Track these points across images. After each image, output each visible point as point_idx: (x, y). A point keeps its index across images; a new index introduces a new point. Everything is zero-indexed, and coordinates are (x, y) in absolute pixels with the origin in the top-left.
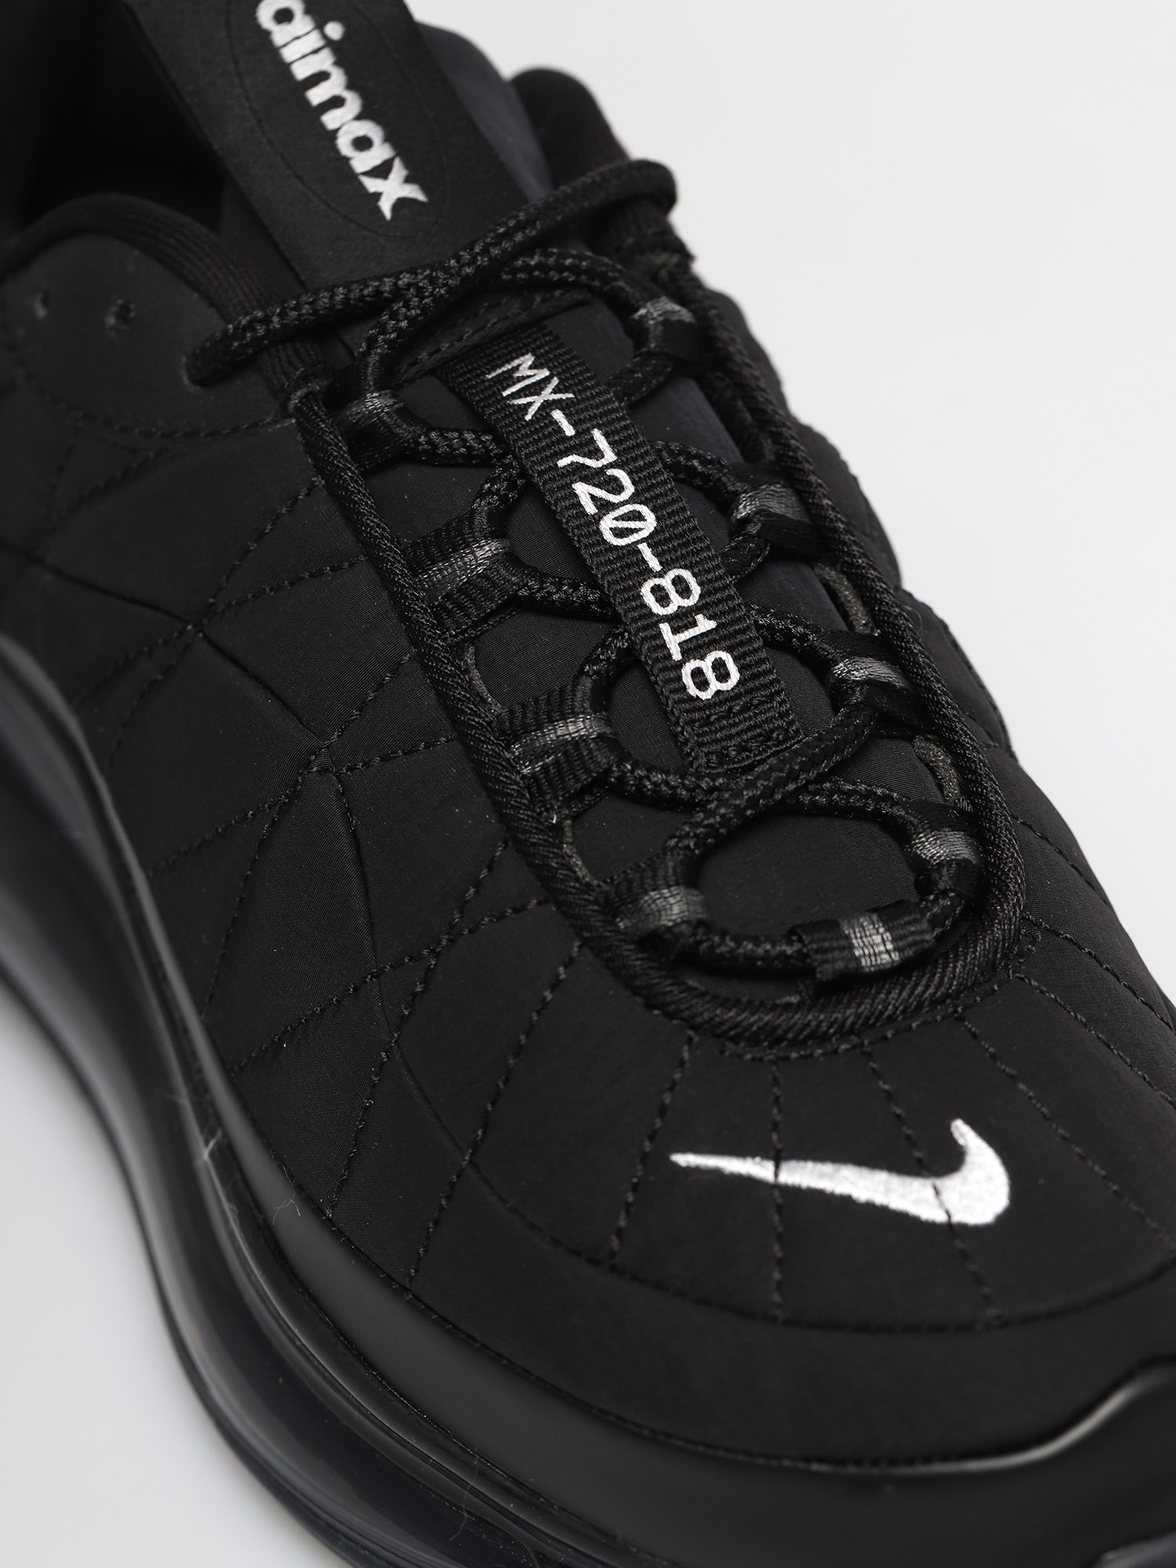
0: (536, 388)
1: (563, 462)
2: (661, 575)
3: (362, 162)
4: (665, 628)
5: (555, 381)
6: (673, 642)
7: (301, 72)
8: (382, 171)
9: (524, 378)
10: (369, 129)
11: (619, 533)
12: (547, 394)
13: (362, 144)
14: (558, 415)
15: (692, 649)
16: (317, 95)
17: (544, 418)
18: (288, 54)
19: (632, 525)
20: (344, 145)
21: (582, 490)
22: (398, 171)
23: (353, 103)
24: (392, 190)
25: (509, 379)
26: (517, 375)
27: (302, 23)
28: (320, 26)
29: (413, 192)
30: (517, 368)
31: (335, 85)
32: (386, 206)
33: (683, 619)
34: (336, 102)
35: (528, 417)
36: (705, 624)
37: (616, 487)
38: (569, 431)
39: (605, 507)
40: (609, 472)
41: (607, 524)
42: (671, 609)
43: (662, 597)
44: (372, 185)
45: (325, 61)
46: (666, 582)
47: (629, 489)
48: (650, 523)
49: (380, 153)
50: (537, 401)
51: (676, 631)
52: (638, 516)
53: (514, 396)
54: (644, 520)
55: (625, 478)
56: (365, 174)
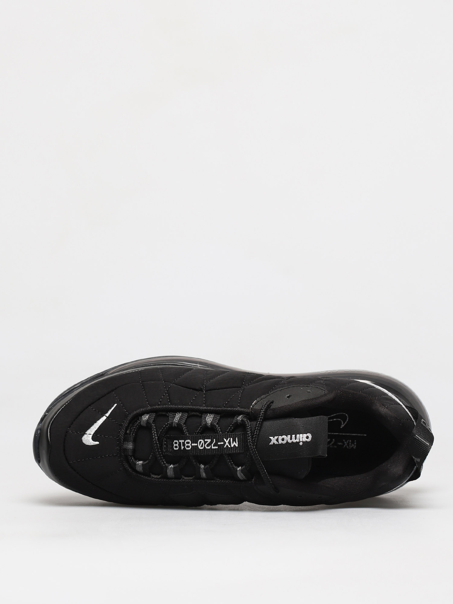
0: (229, 443)
1: (214, 440)
2: (191, 444)
3: (280, 438)
4: (183, 441)
5: (229, 446)
6: (181, 441)
7: (298, 435)
8: (277, 440)
9: (233, 443)
10: (285, 442)
11: (200, 442)
12: (227, 444)
13: (283, 440)
14: (222, 443)
16: (294, 436)
17: (222, 440)
18: (301, 435)
19: (201, 444)
20: (284, 436)
21: (209, 441)
22: (276, 443)
23: (290, 441)
24: (273, 440)
25: (234, 440)
26: (234, 442)
27: (305, 439)
29: (271, 443)
30: (236, 442)
31: (294, 440)
32: (271, 438)
33: (184, 445)
34: (291, 439)
35: (224, 439)
36: (182, 448)
37: (208, 446)
38: (219, 443)
39: (205, 442)
40: (210, 446)
41: (203, 441)
42: (186, 443)
43: (188, 443)
44: (276, 437)
45: (297, 440)
46: (189, 445)
47: (207, 448)
49: (280, 442)
50: (227, 442)
51: (183, 442)
52: (202, 446)
53: (230, 440)
54: (201, 447)
55: (209, 448)
56: (278, 437)
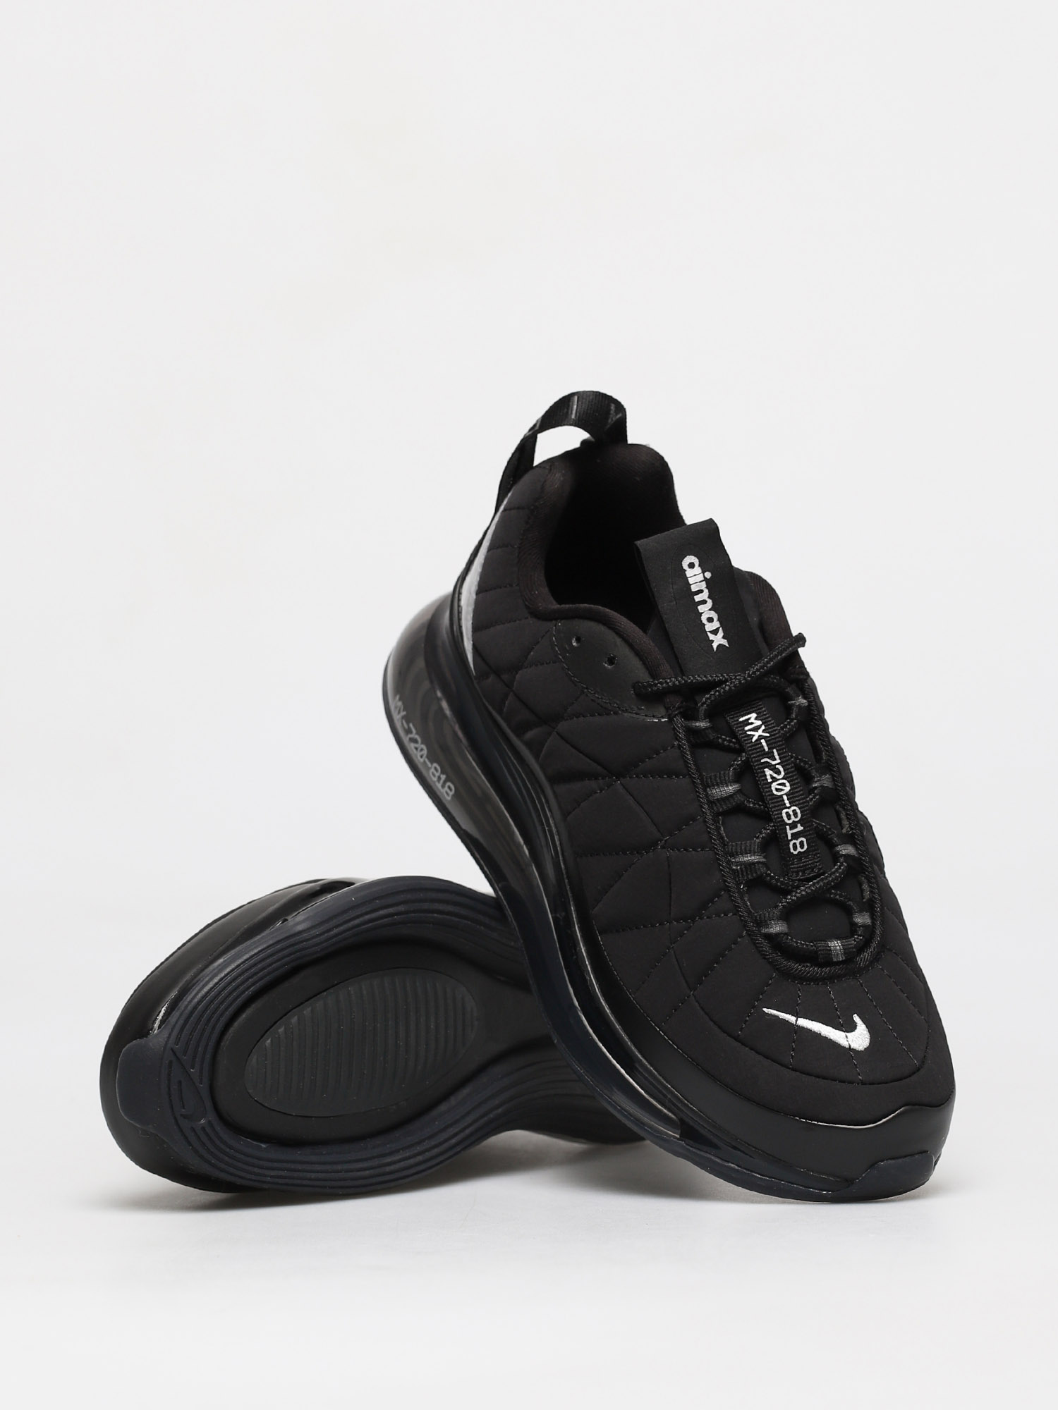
0: (756, 729)
1: (762, 761)
2: (789, 808)
3: (709, 627)
4: (788, 827)
5: (763, 727)
6: (789, 832)
7: (694, 588)
8: (715, 632)
9: (752, 723)
10: (714, 615)
11: (777, 790)
12: (760, 732)
13: (710, 620)
15: (795, 836)
16: (697, 598)
17: (759, 744)
18: (691, 581)
19: (780, 787)
20: (704, 619)
21: (768, 772)
22: (721, 633)
23: (710, 603)
24: (718, 640)
25: (747, 723)
26: (750, 721)
27: (697, 570)
28: (703, 572)
29: (725, 642)
30: (749, 719)
31: (705, 595)
32: (715, 645)
33: (793, 826)
34: (704, 602)
35: (753, 740)
36: (800, 828)
37: (778, 772)
38: (766, 749)
39: (774, 780)
40: (777, 766)
41: (774, 786)
42: (790, 822)
43: (788, 816)
44: (711, 637)
45: (703, 585)
46: (790, 811)
47: (783, 773)
48: (787, 789)
49: (716, 624)
50: (756, 734)
51: (791, 829)
52: (783, 784)
53: (750, 730)
54: (785, 786)
55: (781, 769)
56: (709, 632)
